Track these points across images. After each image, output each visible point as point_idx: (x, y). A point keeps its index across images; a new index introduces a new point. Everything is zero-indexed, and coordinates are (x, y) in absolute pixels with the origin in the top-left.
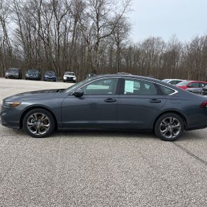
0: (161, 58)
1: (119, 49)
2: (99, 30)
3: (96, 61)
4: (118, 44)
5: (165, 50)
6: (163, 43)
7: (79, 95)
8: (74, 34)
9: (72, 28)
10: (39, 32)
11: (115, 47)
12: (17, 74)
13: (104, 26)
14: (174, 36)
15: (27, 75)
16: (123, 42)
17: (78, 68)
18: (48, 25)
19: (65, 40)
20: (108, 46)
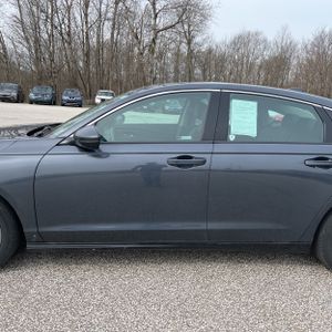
0: (260, 67)
1: (191, 51)
2: (156, 16)
3: (151, 72)
4: (189, 43)
5: (267, 54)
6: (265, 41)
7: (90, 146)
8: (114, 25)
9: (110, 15)
10: (52, 19)
11: (184, 48)
12: (14, 94)
13: (165, 9)
14: (285, 29)
15: (32, 96)
16: (198, 39)
17: (121, 83)
18: (69, 8)
19: (98, 36)
20: (173, 46)
